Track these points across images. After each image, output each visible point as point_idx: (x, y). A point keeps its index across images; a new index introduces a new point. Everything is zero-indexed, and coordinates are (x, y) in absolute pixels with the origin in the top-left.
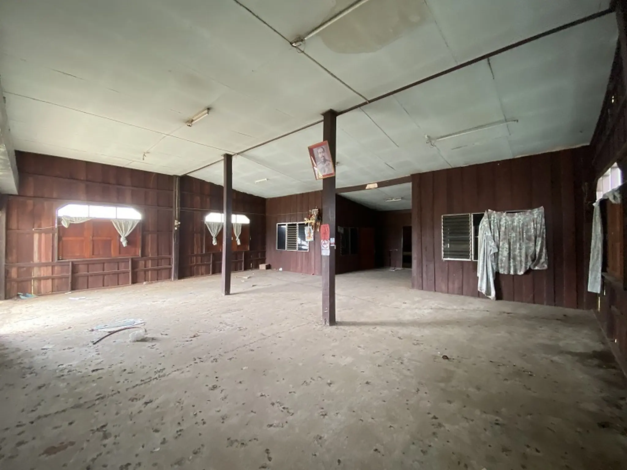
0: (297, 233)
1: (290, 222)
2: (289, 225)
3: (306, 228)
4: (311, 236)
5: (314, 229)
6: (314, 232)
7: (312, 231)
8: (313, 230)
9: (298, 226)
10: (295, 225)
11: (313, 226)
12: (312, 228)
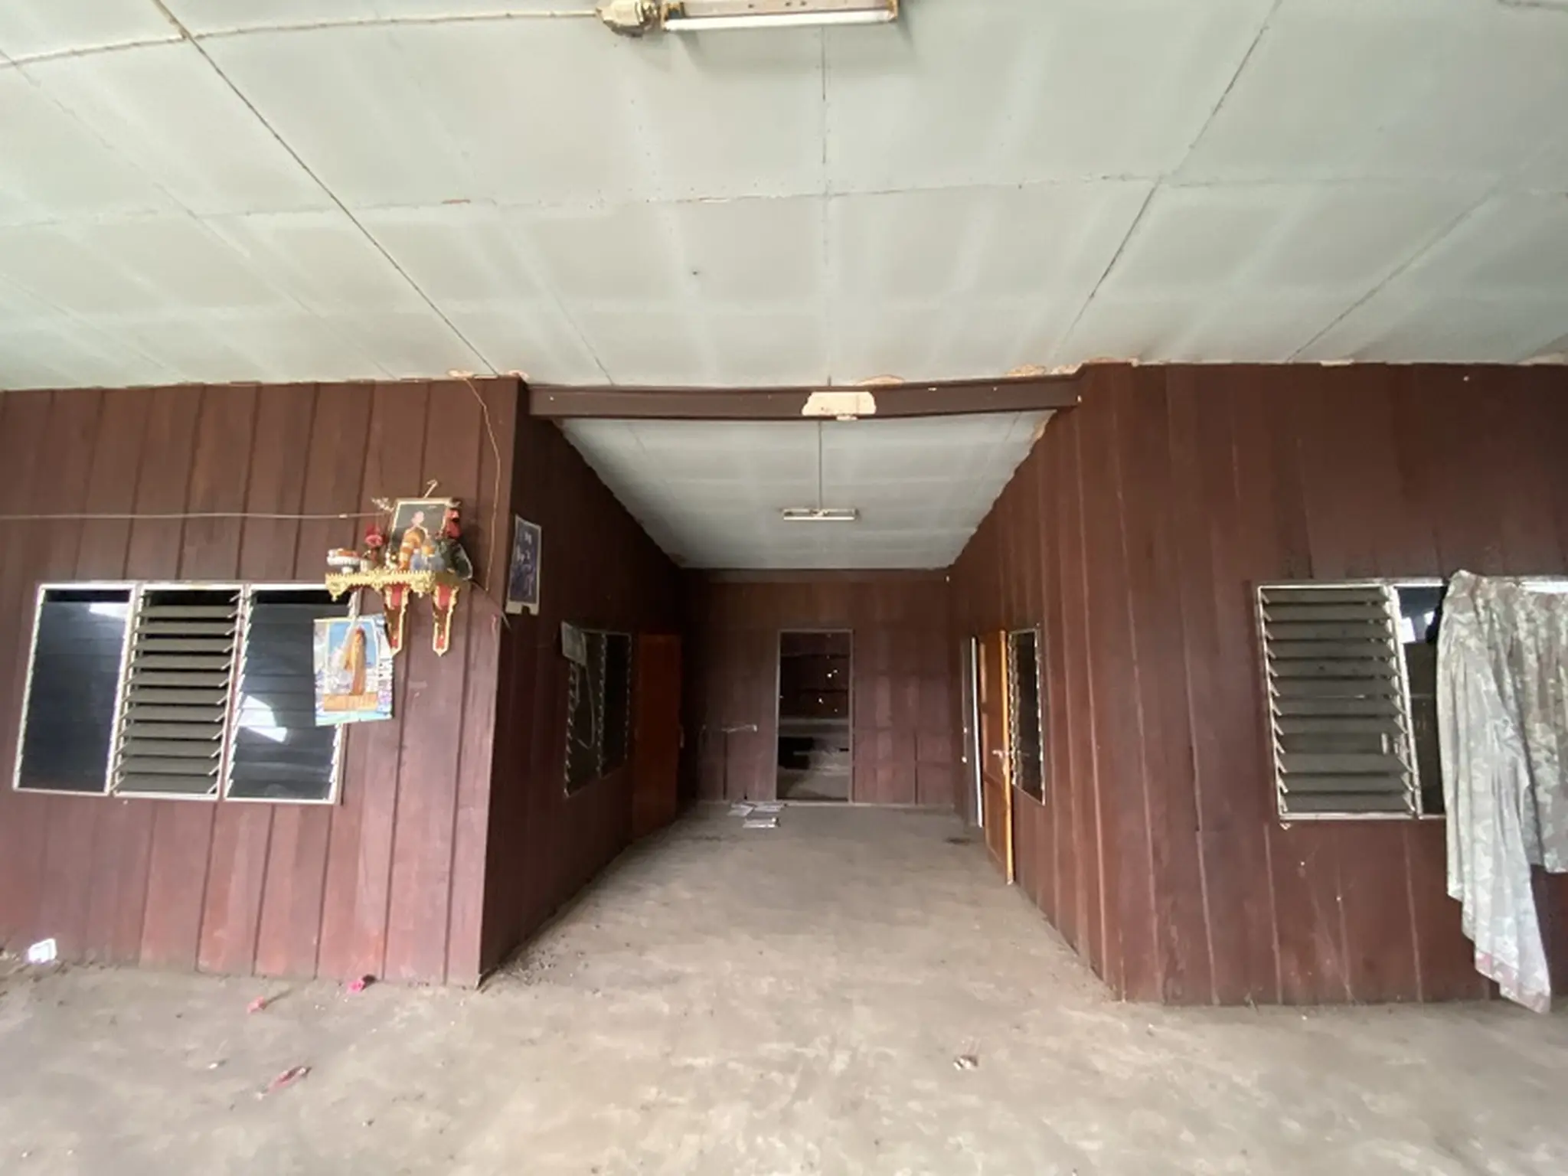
0: (240, 661)
1: (178, 578)
2: (157, 599)
3: (325, 626)
4: (372, 683)
5: (399, 636)
6: (403, 662)
7: (384, 653)
8: (392, 643)
9: (245, 610)
10: (226, 599)
11: (392, 615)
12: (388, 632)
